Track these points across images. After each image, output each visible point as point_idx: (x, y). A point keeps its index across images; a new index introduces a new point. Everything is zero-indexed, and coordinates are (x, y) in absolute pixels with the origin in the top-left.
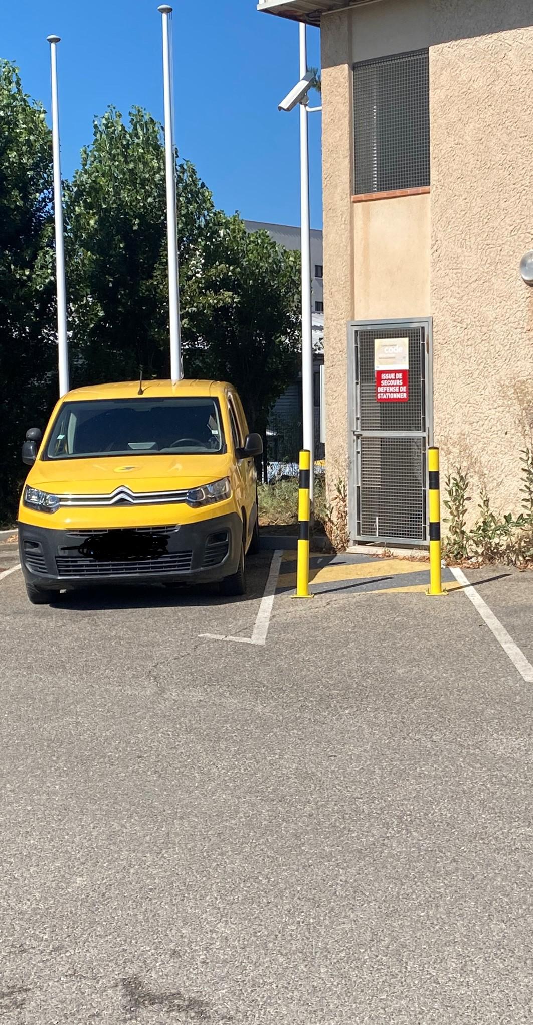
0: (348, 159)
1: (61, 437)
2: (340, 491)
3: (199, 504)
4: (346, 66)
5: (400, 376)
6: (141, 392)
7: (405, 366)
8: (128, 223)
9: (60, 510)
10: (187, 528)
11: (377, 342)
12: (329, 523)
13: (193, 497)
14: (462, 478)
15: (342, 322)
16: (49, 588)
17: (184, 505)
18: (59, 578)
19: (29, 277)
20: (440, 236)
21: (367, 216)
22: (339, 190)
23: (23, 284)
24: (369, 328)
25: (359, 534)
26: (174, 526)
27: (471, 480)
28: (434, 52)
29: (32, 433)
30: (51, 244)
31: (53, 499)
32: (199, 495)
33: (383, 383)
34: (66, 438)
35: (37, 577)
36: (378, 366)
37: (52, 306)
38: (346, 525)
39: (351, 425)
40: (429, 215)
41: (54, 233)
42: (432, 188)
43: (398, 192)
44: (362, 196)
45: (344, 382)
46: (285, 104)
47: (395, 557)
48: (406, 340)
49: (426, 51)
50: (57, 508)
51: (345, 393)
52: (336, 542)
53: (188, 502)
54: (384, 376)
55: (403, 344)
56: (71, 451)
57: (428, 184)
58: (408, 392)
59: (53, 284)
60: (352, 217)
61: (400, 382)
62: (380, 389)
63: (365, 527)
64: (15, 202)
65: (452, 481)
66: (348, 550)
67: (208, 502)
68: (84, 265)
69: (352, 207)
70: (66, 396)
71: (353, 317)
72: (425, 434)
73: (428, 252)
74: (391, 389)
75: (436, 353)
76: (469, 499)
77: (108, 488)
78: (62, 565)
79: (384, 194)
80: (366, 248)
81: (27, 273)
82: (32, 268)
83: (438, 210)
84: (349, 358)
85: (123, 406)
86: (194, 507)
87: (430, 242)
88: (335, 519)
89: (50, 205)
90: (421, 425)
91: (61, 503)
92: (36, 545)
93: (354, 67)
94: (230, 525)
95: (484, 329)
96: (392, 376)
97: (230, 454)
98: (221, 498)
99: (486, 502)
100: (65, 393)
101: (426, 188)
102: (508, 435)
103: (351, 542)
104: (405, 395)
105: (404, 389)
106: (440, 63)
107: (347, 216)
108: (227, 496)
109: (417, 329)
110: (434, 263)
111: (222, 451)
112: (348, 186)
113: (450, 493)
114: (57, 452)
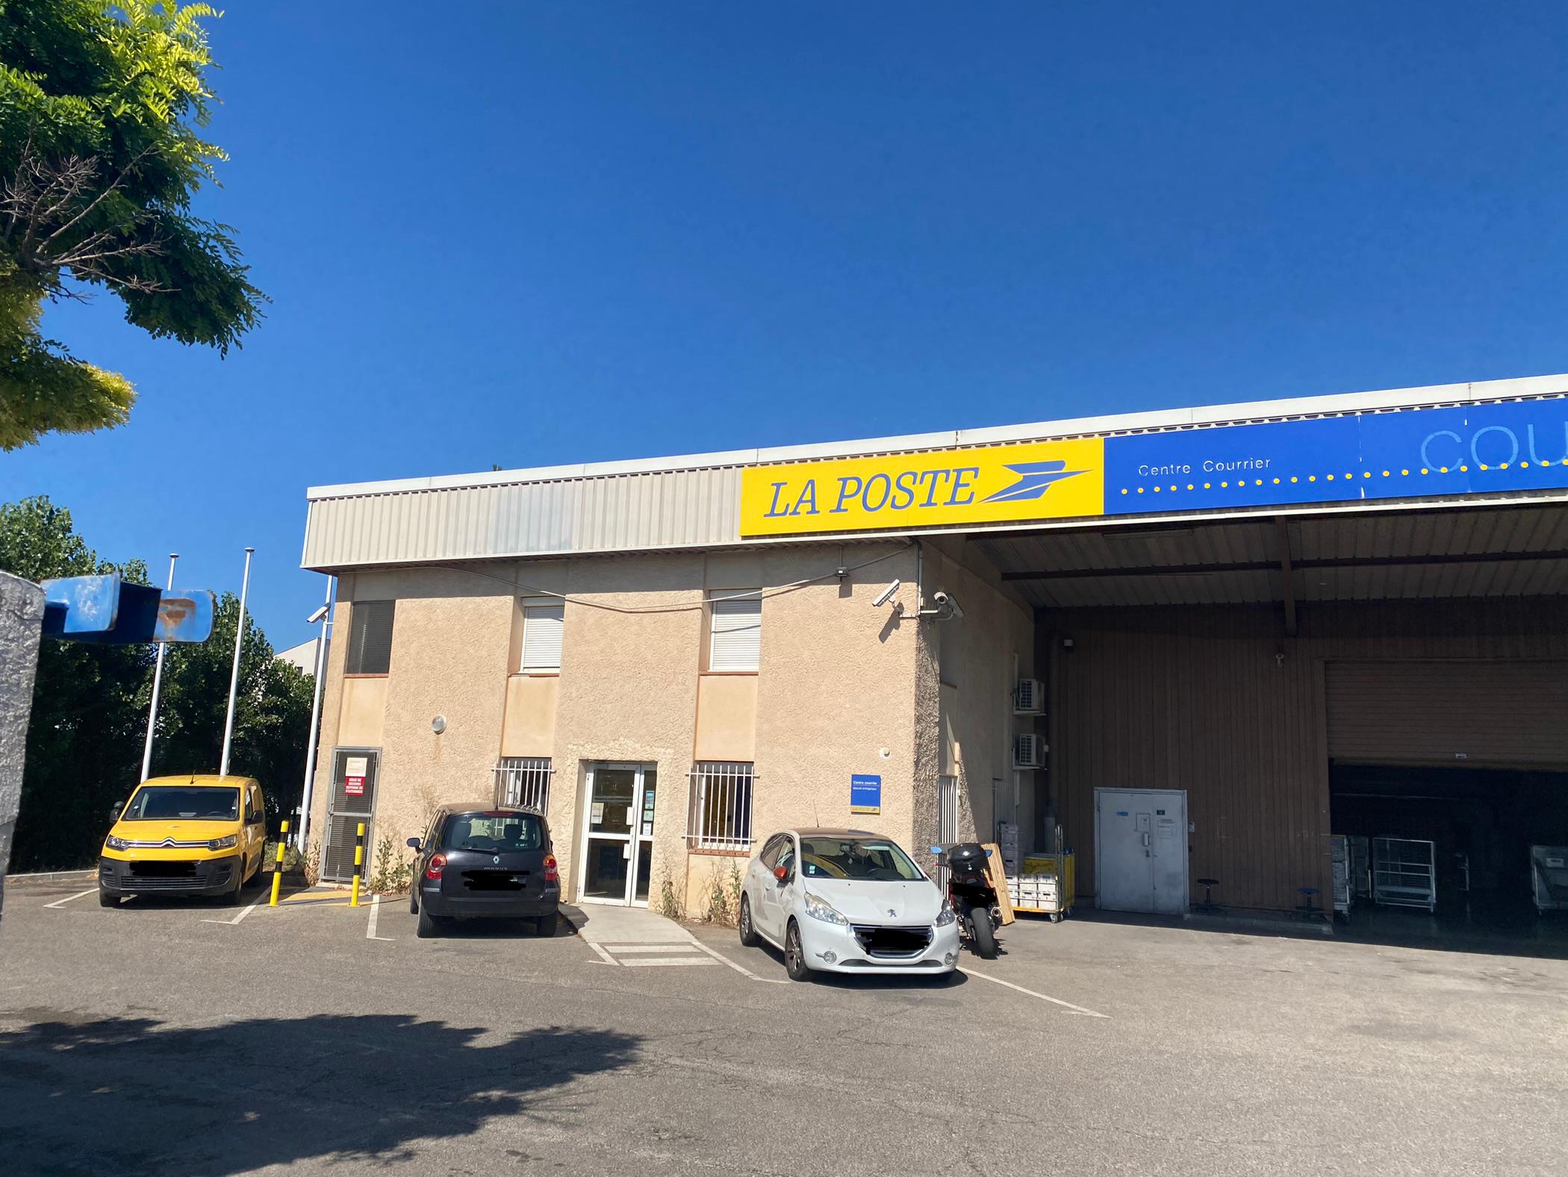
0: (345, 654)
1: (136, 807)
2: (316, 848)
3: (216, 849)
4: (349, 603)
5: (360, 780)
6: (192, 782)
7: (364, 775)
8: (210, 665)
9: (129, 849)
10: (206, 862)
11: (349, 759)
12: (307, 868)
13: (213, 845)
14: (388, 842)
15: (330, 746)
16: (113, 896)
17: (207, 849)
18: (122, 889)
19: (132, 701)
20: (391, 702)
21: (352, 686)
22: (337, 670)
23: (126, 704)
24: (345, 751)
25: (325, 875)
26: (198, 861)
27: (393, 844)
28: (398, 602)
29: (118, 804)
30: (152, 680)
31: (125, 843)
32: (216, 844)
33: (350, 784)
34: (139, 808)
35: (107, 888)
36: (348, 774)
37: (145, 719)
38: (317, 869)
39: (328, 809)
40: (387, 690)
41: (155, 673)
42: (390, 675)
43: (371, 675)
44: (350, 675)
45: (327, 782)
46: (311, 619)
47: (344, 889)
48: (365, 760)
49: (394, 602)
50: (127, 848)
51: (327, 789)
52: (310, 877)
53: (209, 847)
54: (350, 780)
55: (363, 762)
56: (142, 815)
57: (388, 672)
58: (364, 790)
59: (149, 706)
60: (343, 686)
61: (359, 784)
62: (347, 787)
63: (330, 870)
64: (131, 652)
65: (382, 844)
66: (317, 885)
67: (221, 848)
68: (173, 694)
69: (344, 681)
70: (144, 782)
71: (337, 743)
72: (370, 815)
73: (384, 710)
74: (354, 788)
75: (382, 768)
76: (391, 855)
77: (161, 838)
78: (125, 881)
79: (363, 675)
80: (349, 705)
81: (131, 697)
82: (135, 695)
83: (391, 687)
84: (331, 768)
85: (179, 790)
86: (212, 850)
87: (385, 705)
88: (311, 865)
89: (155, 654)
90: (368, 810)
91: (130, 845)
92: (110, 870)
93: (354, 604)
94: (233, 862)
95: (410, 756)
96: (355, 780)
97: (241, 820)
98: (230, 846)
99: (401, 857)
100: (145, 781)
101: (386, 675)
102: (417, 818)
103: (320, 880)
104: (361, 792)
105: (361, 788)
106: (400, 610)
107: (340, 684)
108: (234, 845)
109: (372, 753)
110: (387, 716)
111: (237, 819)
112: (343, 669)
113: (381, 850)
114: (133, 816)
